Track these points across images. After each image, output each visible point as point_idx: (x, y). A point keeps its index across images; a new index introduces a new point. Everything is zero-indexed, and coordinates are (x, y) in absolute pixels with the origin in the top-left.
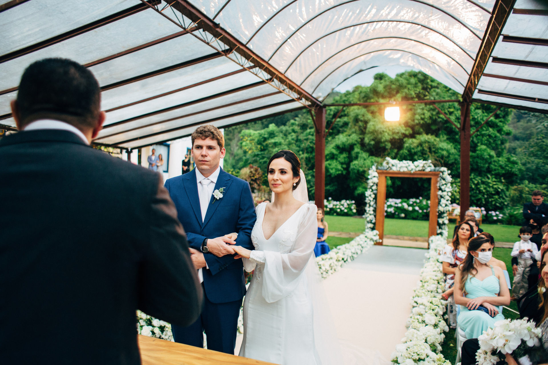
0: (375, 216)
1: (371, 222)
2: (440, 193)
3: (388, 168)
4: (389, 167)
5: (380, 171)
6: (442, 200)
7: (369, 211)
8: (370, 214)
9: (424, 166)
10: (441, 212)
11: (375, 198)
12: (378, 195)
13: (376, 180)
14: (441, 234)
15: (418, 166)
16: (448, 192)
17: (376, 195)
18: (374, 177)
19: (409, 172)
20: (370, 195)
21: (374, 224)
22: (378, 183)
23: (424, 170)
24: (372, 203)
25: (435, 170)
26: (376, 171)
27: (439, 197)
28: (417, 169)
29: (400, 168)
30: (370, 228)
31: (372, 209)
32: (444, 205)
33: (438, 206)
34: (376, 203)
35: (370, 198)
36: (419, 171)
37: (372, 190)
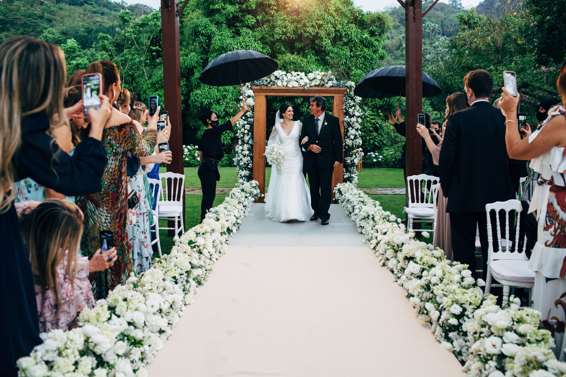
0: (252, 158)
1: (246, 167)
2: (347, 119)
3: (269, 83)
4: (271, 81)
5: (258, 88)
6: (350, 129)
7: (242, 150)
8: (245, 156)
9: (322, 80)
10: (349, 146)
11: (251, 130)
12: (255, 125)
13: (250, 101)
14: (350, 180)
15: (314, 79)
16: (358, 117)
17: (252, 125)
18: (249, 97)
19: (302, 88)
20: (243, 126)
21: (251, 170)
22: (253, 106)
23: (323, 85)
24: (246, 138)
25: (338, 85)
26: (251, 89)
27: (345, 124)
28: (313, 84)
29: (288, 82)
30: (245, 176)
31: (246, 147)
32: (352, 137)
33: (345, 138)
34: (252, 137)
35: (243, 130)
36: (315, 86)
37: (247, 118)
